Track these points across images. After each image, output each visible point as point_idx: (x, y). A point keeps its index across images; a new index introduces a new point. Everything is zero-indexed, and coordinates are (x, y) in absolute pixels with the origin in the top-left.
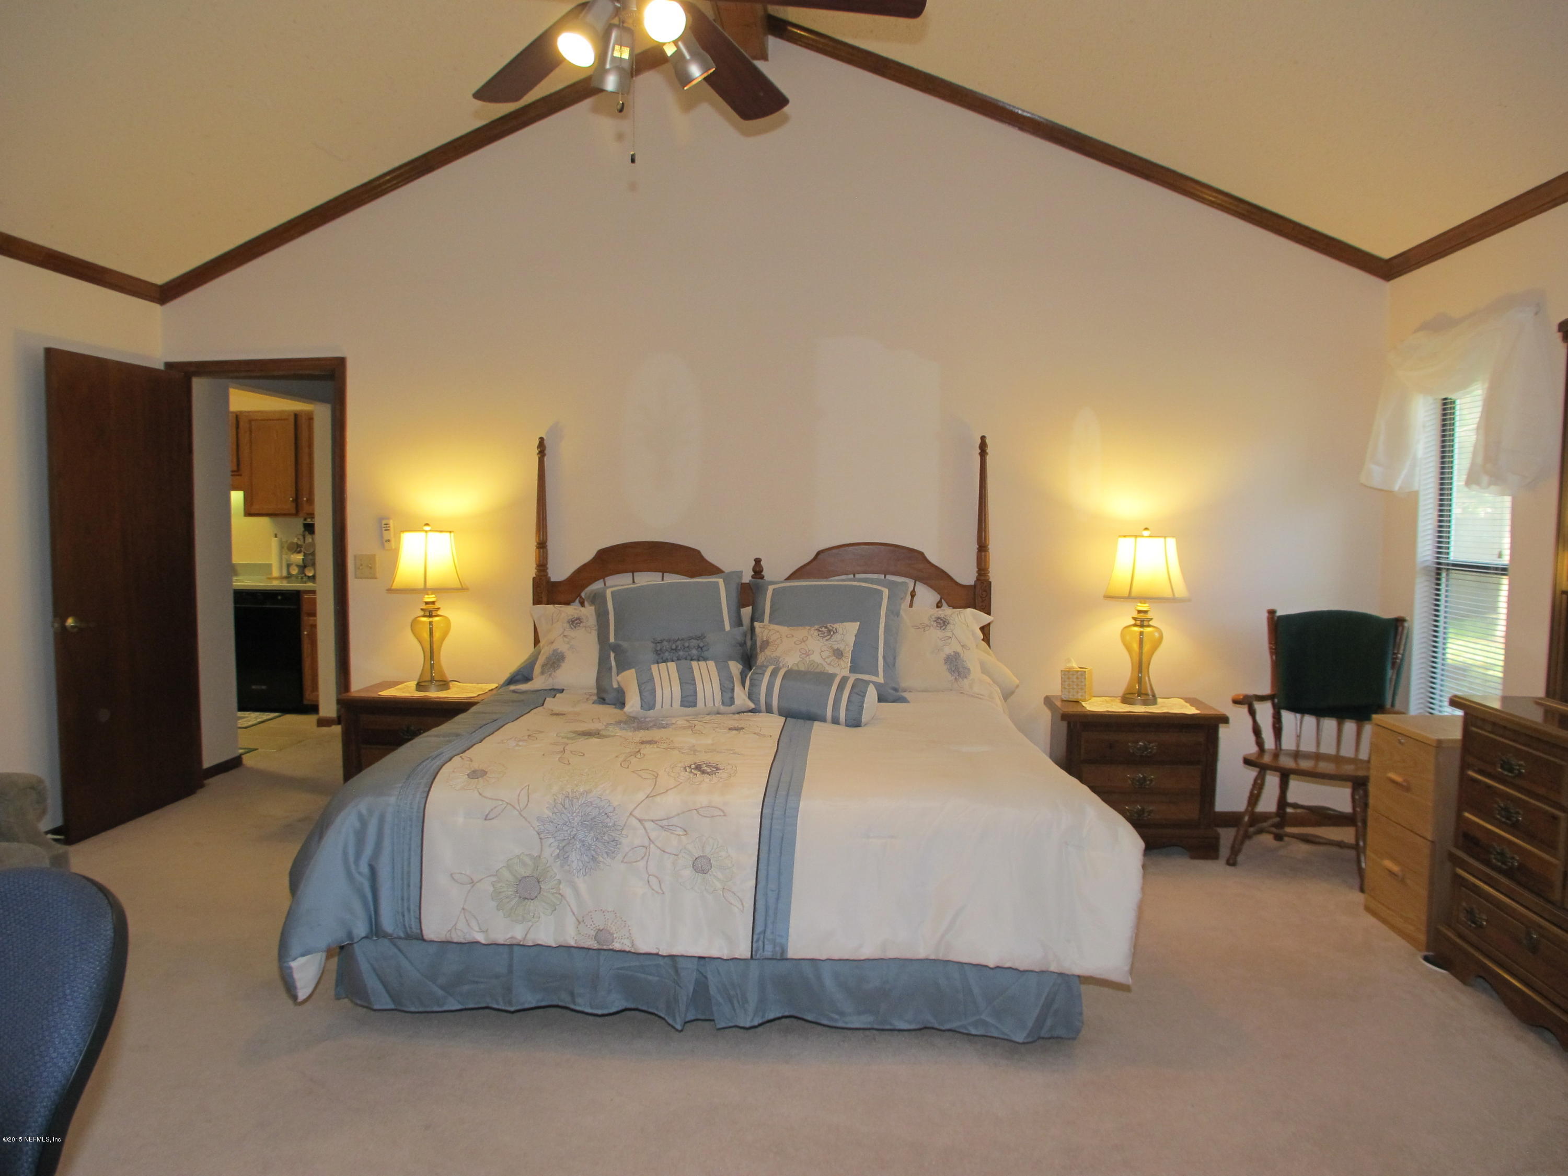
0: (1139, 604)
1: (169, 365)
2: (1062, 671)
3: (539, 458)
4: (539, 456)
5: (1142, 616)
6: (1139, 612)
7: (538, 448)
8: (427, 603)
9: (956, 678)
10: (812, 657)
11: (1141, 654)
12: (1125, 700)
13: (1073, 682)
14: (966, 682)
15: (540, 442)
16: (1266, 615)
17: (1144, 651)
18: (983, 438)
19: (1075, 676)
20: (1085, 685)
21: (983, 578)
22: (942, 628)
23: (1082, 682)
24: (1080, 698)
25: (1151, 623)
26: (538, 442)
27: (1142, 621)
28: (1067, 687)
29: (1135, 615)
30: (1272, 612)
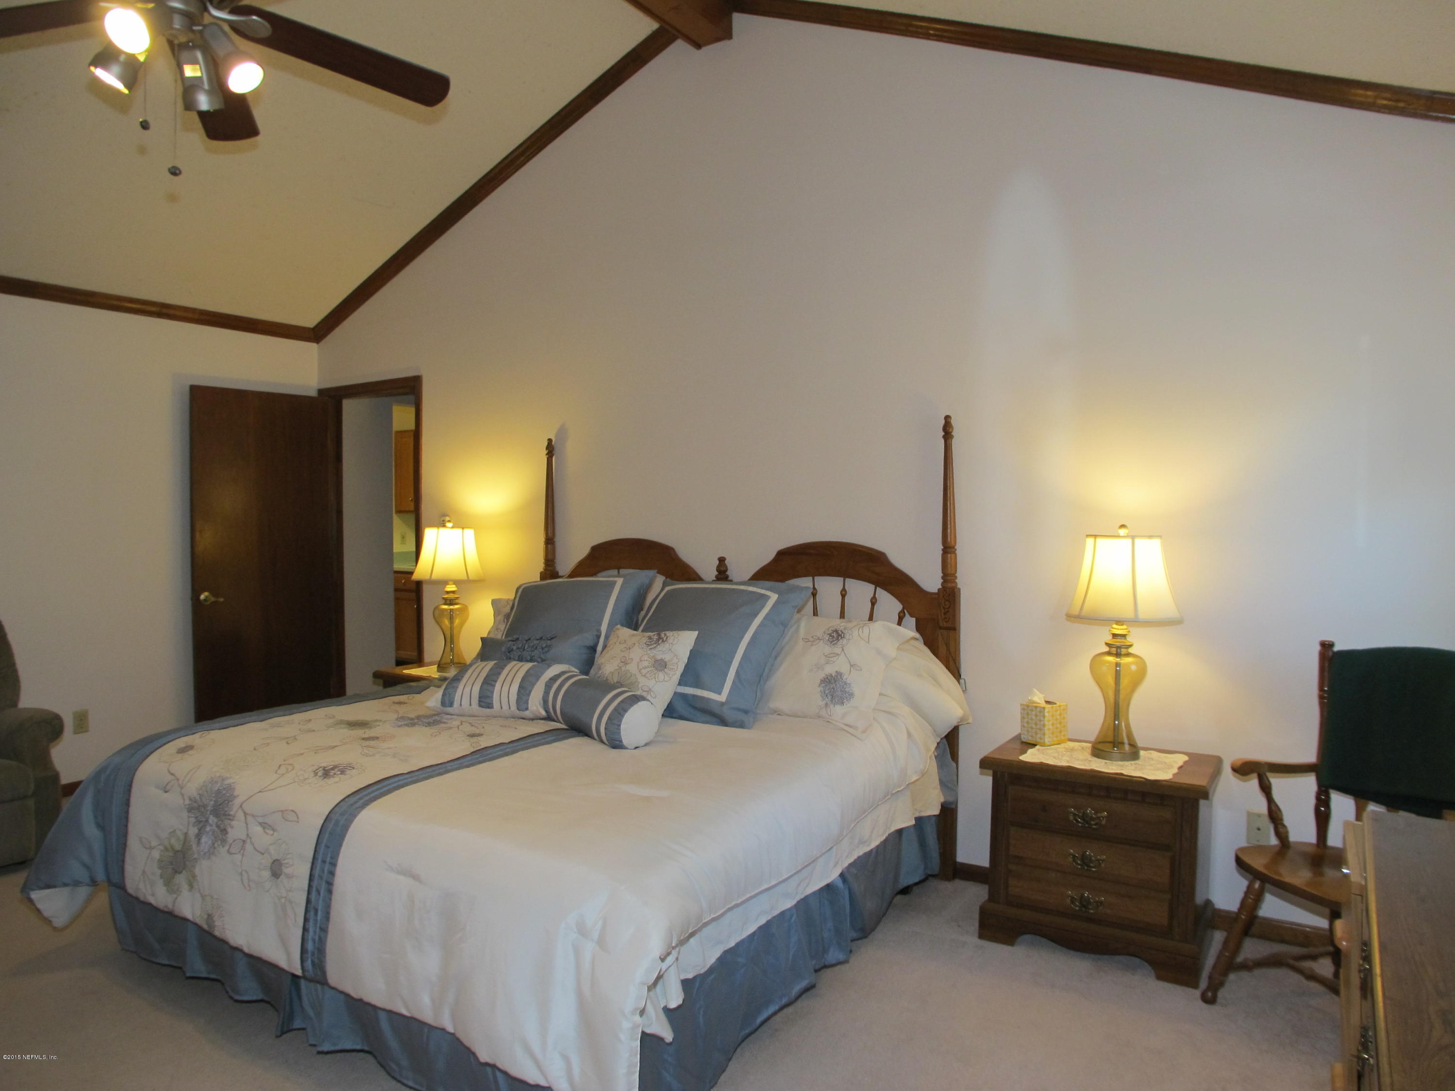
0: (1115, 626)
1: (321, 392)
2: (1021, 705)
3: (548, 458)
4: (547, 456)
5: (1118, 642)
6: (1115, 636)
7: (546, 449)
8: (448, 592)
9: (826, 704)
10: (628, 667)
11: (1117, 691)
12: (1098, 752)
13: (1032, 719)
14: (838, 710)
15: (548, 443)
16: (1318, 648)
17: (1121, 687)
18: (947, 418)
19: (1034, 713)
20: (1044, 725)
21: (949, 585)
22: (833, 643)
23: (1040, 721)
24: (1038, 740)
25: (1131, 650)
26: (547, 443)
27: (1118, 648)
28: (1026, 725)
29: (1109, 639)
30: (1326, 646)
